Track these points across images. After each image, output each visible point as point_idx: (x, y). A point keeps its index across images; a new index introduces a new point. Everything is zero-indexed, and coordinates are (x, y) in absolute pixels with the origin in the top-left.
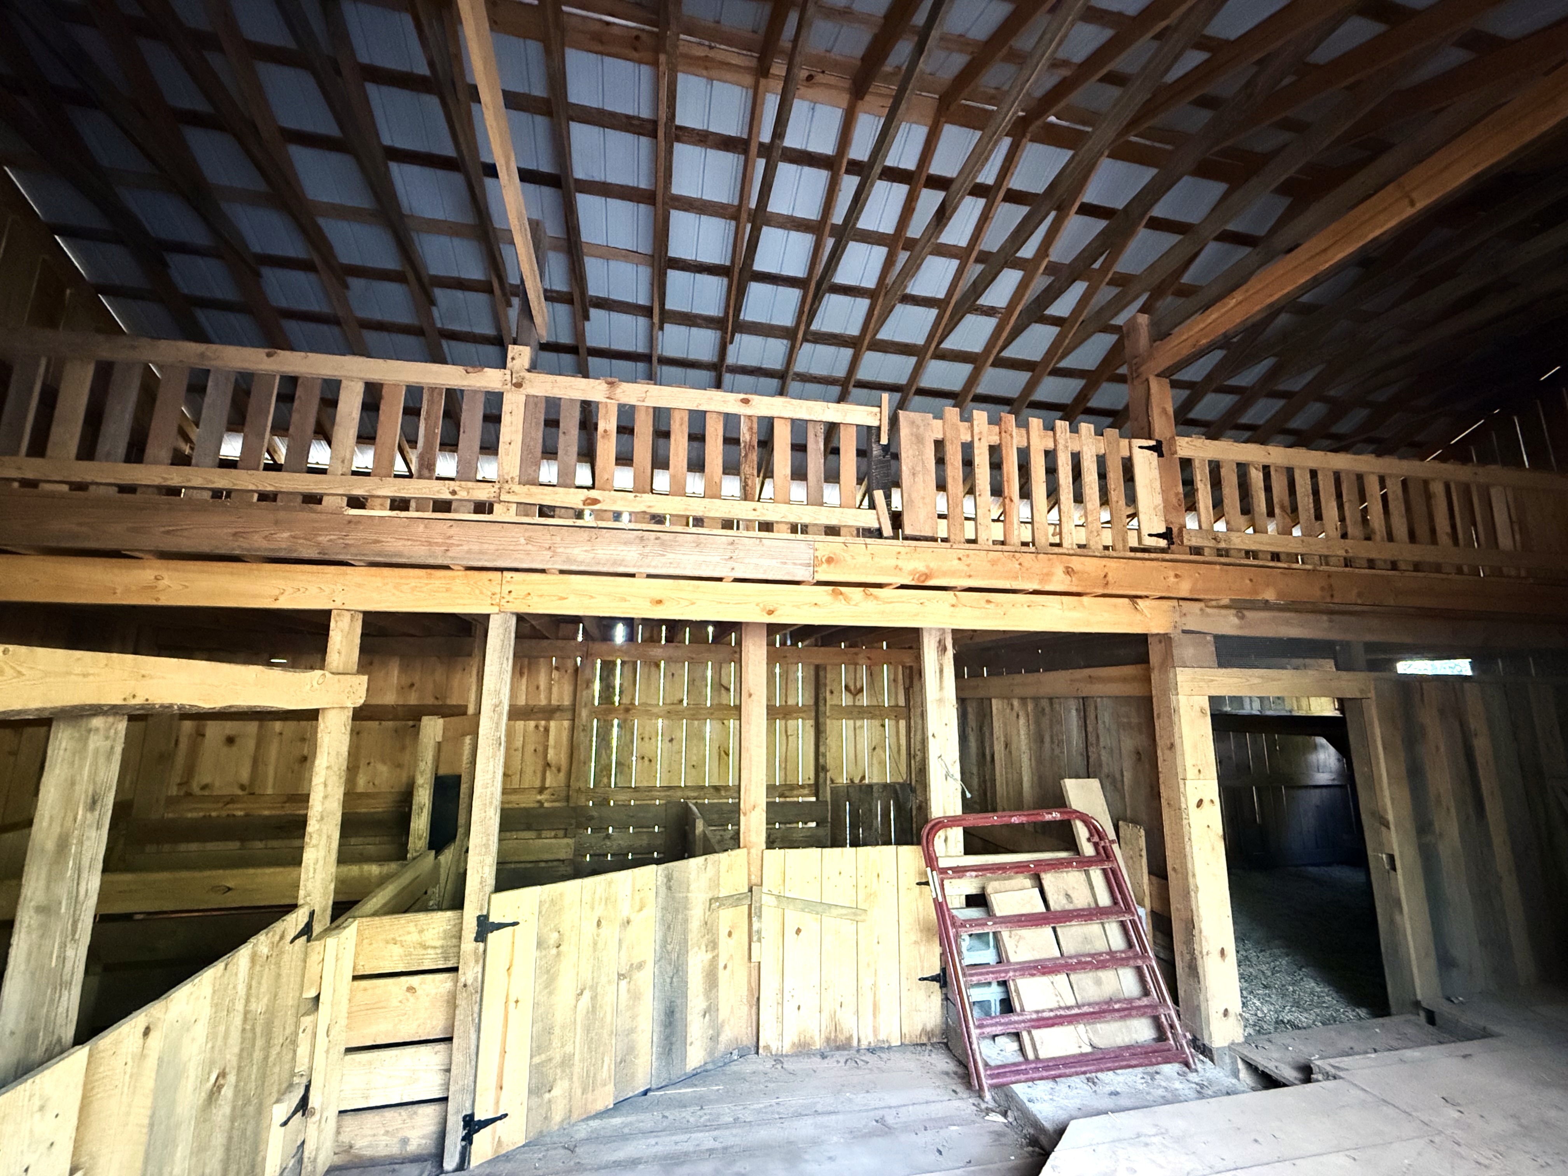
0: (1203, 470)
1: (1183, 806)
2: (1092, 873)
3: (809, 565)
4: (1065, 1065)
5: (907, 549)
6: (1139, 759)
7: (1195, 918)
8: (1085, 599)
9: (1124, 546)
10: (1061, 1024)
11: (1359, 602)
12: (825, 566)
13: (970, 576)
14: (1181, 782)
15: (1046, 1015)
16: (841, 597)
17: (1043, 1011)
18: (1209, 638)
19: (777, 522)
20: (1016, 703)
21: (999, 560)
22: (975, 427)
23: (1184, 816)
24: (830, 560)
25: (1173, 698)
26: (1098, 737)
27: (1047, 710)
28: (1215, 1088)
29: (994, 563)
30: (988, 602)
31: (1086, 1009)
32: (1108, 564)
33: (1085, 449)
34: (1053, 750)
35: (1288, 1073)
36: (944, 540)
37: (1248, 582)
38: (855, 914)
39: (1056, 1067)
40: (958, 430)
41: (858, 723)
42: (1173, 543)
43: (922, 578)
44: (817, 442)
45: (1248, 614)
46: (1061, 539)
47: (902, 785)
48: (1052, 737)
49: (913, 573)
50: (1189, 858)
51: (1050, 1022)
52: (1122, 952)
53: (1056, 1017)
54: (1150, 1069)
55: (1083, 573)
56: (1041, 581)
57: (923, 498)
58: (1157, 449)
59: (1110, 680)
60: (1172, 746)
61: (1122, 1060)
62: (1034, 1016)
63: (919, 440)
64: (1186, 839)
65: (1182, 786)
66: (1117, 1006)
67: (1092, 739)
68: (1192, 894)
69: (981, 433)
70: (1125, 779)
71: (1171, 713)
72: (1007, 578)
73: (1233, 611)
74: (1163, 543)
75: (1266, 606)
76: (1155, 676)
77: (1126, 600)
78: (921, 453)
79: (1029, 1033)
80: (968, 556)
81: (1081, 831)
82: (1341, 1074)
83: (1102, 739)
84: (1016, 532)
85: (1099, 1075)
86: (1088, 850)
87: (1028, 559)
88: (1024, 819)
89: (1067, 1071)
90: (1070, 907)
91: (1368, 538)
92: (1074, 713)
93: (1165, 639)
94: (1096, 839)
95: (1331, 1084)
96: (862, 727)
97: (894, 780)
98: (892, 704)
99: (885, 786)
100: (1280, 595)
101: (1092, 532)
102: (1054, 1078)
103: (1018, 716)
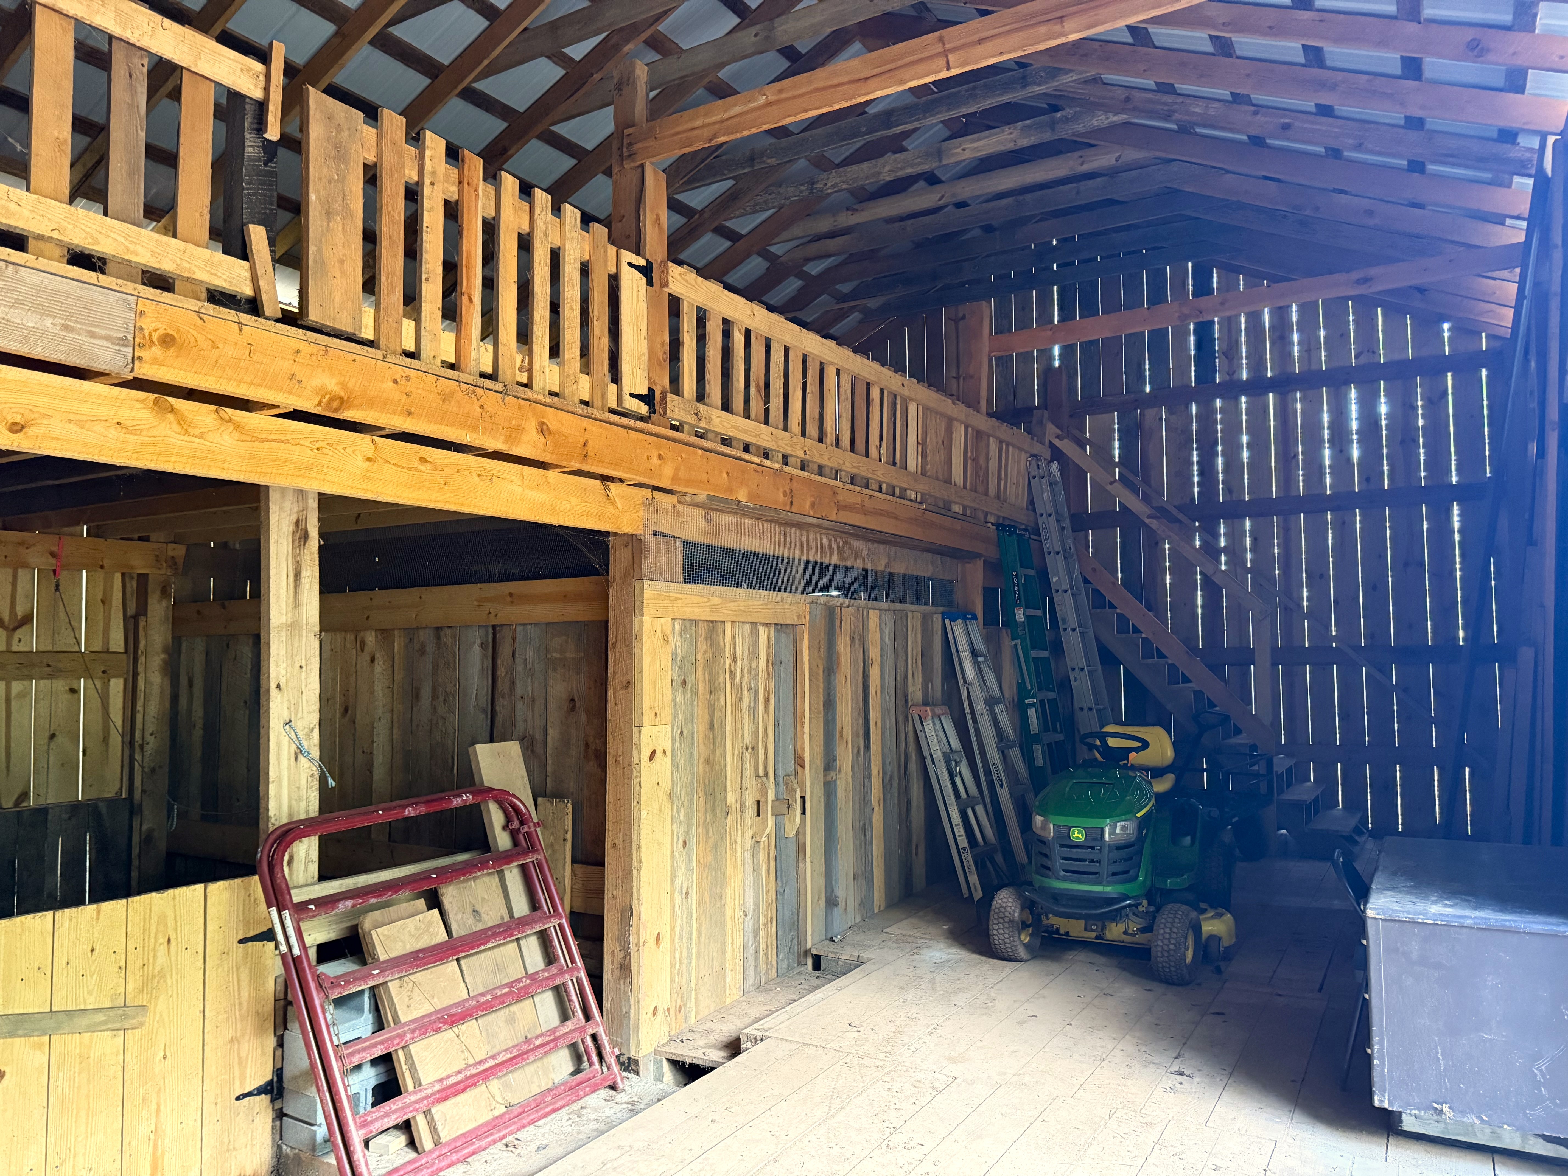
0: (690, 319)
1: (635, 760)
2: (507, 874)
3: (123, 341)
4: (479, 1137)
5: (313, 348)
6: (573, 709)
7: (635, 902)
8: (552, 474)
9: (603, 405)
10: (475, 1084)
11: (811, 513)
12: (156, 350)
13: (409, 413)
14: (636, 730)
15: (452, 1081)
16: (171, 417)
17: (449, 1077)
18: (678, 544)
19: (40, 237)
20: (371, 638)
21: (452, 393)
22: (427, 161)
23: (635, 774)
24: (167, 341)
25: (636, 620)
26: (513, 683)
27: (430, 648)
28: (646, 1101)
29: (446, 397)
30: (423, 460)
31: (501, 1058)
32: (589, 427)
33: (568, 246)
34: (435, 709)
35: (716, 1055)
36: (371, 344)
37: (725, 475)
38: (125, 1017)
39: (469, 1142)
40: (401, 156)
41: (17, 687)
42: (654, 413)
43: (335, 404)
44: (132, 89)
45: (715, 516)
46: (530, 378)
47: (111, 802)
48: (434, 689)
49: (321, 391)
50: (635, 827)
51: (462, 1086)
52: (543, 971)
53: (467, 1078)
54: (575, 1106)
55: (559, 434)
56: (508, 439)
57: (342, 262)
58: (646, 271)
59: (545, 599)
60: (628, 684)
61: (547, 1107)
62: (437, 1087)
63: (340, 154)
64: (634, 803)
65: (636, 735)
66: (538, 1042)
67: (503, 685)
68: (635, 872)
69: (434, 173)
70: (549, 739)
71: (631, 639)
72: (463, 426)
73: (702, 512)
74: (644, 409)
75: (737, 508)
76: (614, 592)
77: (598, 483)
78: (342, 179)
79: (427, 1113)
80: (408, 378)
81: (495, 816)
82: (767, 1034)
83: (518, 685)
84: (474, 354)
85: (519, 1135)
86: (502, 840)
87: (492, 400)
88: (422, 810)
89: (483, 1143)
90: (480, 927)
91: (821, 440)
92: (477, 648)
93: (633, 541)
94: (516, 824)
95: (760, 1046)
96: (24, 695)
97: (93, 794)
98: (98, 646)
99: (75, 808)
100: (751, 496)
101: (568, 376)
102: (464, 1160)
103: (373, 660)
